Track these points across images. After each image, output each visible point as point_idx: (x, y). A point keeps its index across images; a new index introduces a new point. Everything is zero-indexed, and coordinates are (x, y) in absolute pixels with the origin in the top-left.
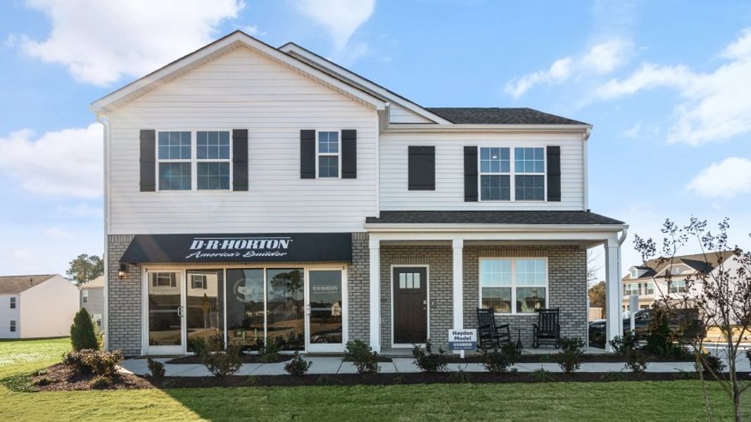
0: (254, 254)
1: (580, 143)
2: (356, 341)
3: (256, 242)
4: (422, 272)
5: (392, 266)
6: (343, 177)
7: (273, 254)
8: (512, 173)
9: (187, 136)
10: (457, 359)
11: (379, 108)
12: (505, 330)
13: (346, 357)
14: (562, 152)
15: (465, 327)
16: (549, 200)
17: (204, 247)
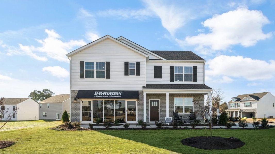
0: (112, 96)
1: (203, 65)
2: (140, 120)
3: (112, 93)
4: (158, 101)
5: (150, 100)
6: (136, 75)
7: (117, 97)
8: (184, 74)
9: (93, 63)
10: (167, 125)
11: (146, 57)
12: (181, 118)
13: (137, 124)
14: (198, 68)
15: (169, 116)
16: (194, 81)
17: (98, 94)
